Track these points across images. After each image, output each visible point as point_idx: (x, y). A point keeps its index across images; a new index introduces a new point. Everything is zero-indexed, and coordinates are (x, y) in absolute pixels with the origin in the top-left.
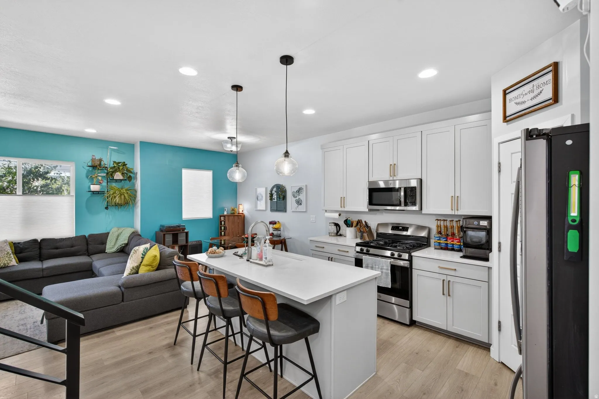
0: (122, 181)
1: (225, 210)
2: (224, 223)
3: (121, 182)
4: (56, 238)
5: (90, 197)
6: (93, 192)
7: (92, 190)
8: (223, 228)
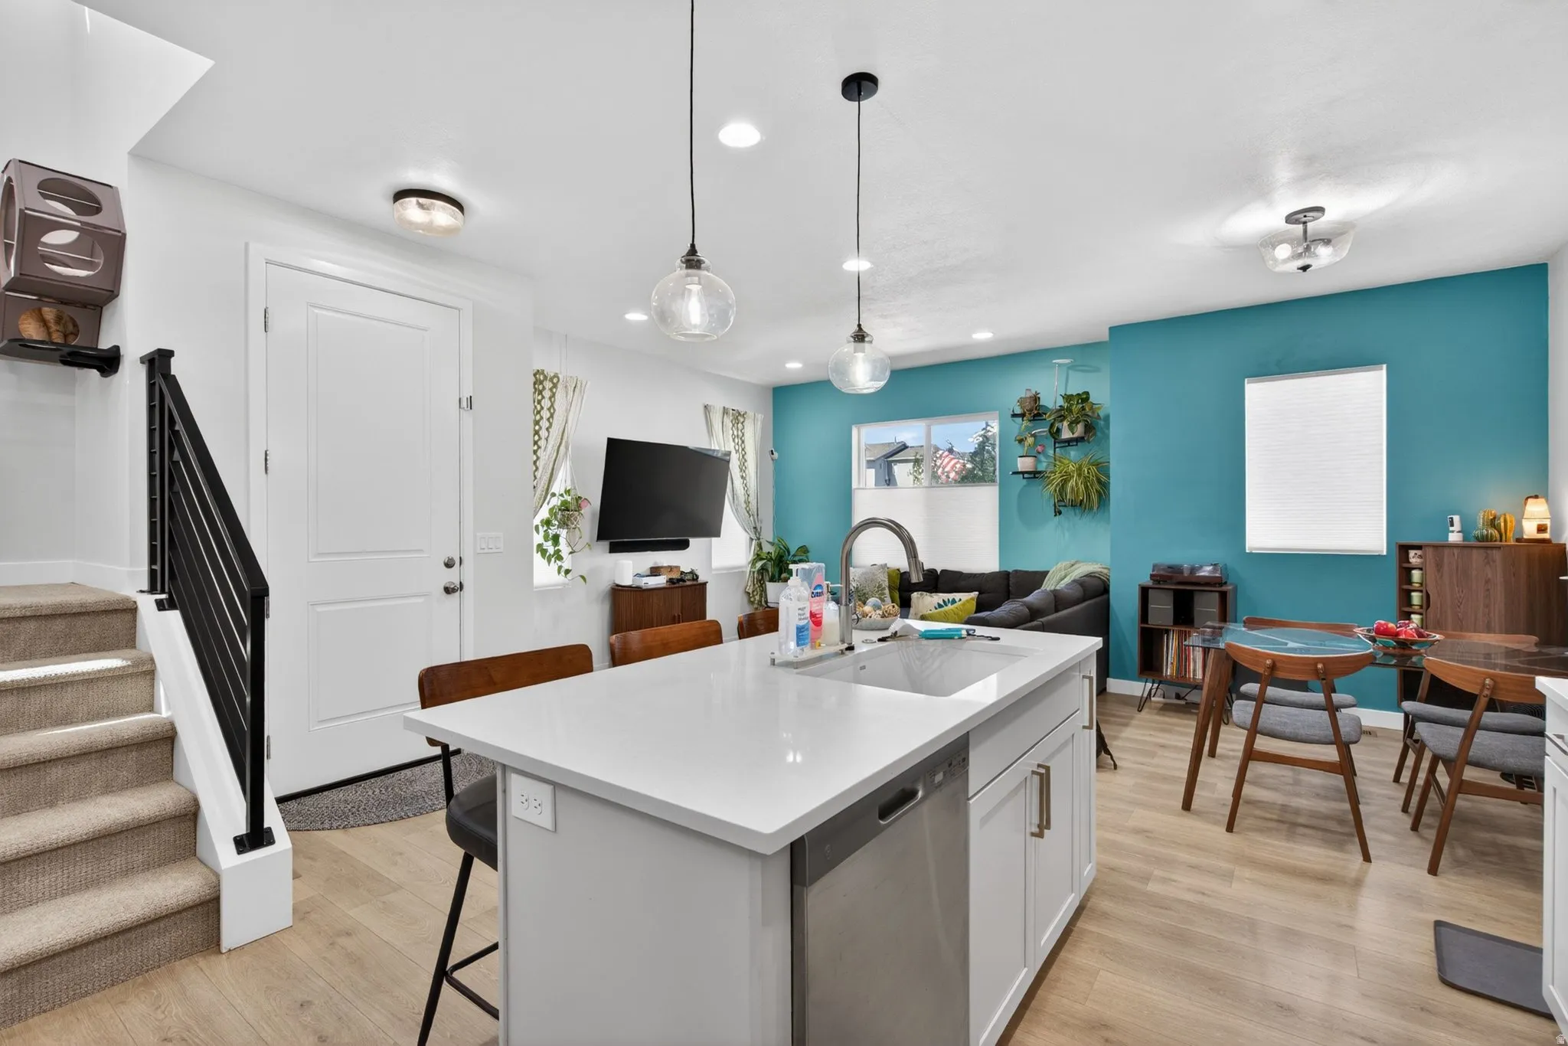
0: (1079, 444)
1: (1452, 525)
2: (1423, 577)
3: (1077, 445)
4: (964, 572)
5: (1025, 486)
6: (1023, 473)
7: (1020, 470)
8: (1416, 598)
